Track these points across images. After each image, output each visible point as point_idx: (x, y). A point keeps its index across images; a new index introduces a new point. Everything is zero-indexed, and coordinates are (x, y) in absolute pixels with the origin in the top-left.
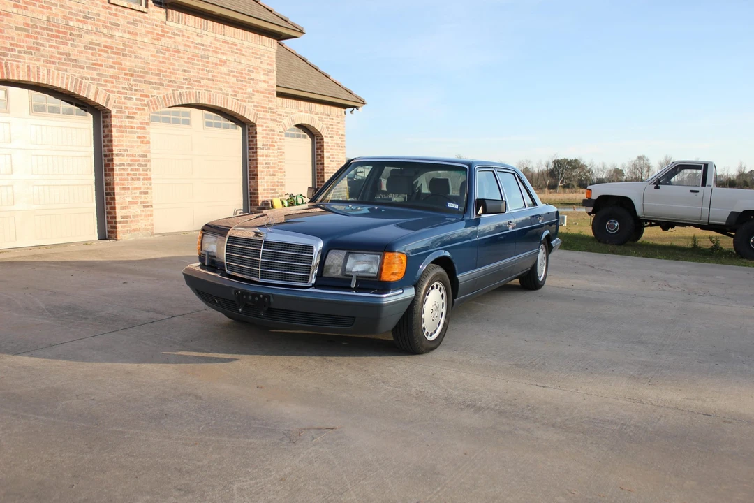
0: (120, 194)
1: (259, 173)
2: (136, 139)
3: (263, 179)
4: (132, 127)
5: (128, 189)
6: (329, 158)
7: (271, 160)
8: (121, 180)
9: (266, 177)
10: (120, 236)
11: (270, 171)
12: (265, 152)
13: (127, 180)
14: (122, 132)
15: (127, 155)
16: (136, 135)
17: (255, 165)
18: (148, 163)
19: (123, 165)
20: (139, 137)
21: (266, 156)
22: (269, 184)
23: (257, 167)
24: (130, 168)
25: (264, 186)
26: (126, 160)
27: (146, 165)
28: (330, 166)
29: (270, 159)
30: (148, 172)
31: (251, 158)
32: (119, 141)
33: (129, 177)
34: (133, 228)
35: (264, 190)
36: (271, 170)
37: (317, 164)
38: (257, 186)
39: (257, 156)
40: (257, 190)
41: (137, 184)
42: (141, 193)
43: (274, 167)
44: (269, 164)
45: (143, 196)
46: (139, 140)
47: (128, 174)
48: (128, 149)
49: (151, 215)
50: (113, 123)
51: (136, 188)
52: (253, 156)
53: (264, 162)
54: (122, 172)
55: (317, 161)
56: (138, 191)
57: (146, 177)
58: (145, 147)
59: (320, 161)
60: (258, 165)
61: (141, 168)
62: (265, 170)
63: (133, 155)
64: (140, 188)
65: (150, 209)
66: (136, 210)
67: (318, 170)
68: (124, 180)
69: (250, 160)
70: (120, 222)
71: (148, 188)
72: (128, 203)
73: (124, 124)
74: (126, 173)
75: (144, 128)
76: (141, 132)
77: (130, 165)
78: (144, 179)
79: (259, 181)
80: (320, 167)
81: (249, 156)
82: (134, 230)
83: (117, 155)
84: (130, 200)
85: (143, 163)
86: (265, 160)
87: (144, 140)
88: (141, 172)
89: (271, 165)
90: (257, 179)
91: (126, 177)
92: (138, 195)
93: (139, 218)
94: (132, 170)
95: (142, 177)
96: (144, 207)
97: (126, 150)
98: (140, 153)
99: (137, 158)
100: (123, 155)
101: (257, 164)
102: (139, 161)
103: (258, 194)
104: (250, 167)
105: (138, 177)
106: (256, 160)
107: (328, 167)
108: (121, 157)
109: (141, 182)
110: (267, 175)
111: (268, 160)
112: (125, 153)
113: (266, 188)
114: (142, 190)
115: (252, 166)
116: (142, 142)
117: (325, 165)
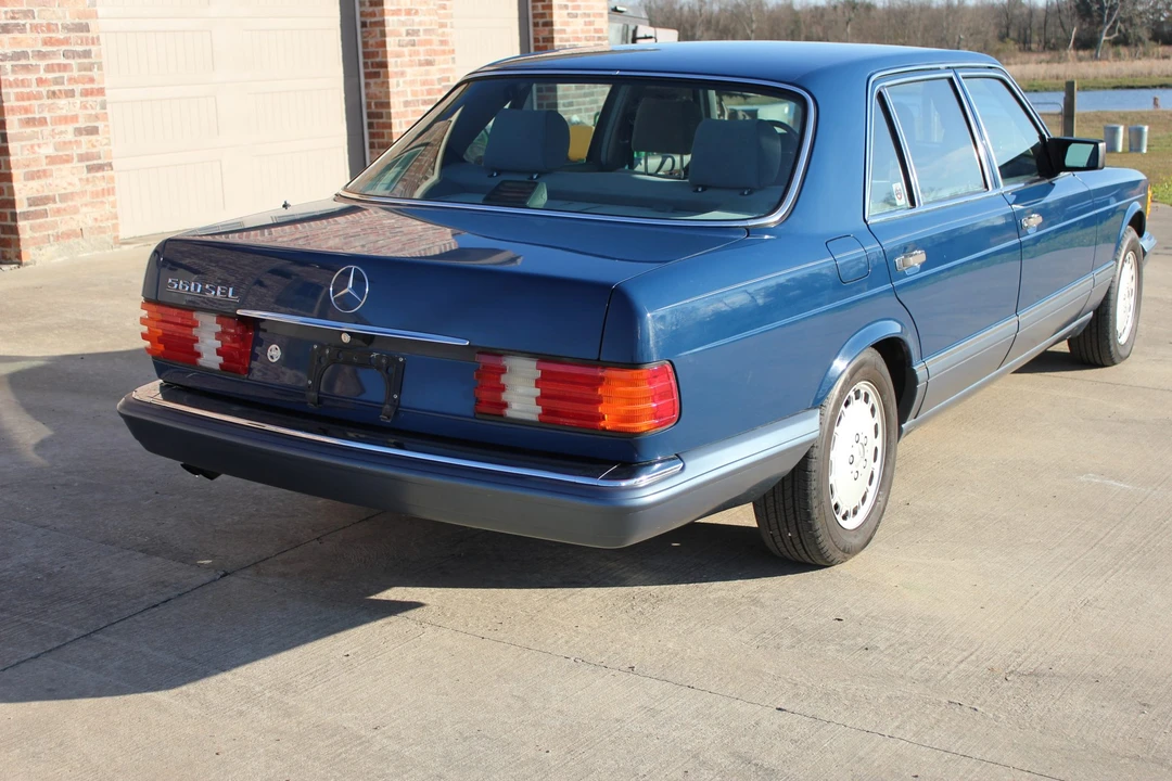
0: (20, 138)
1: (391, 60)
3: (403, 74)
5: (43, 122)
6: (566, 7)
7: (420, 23)
8: (20, 97)
9: (408, 70)
10: (28, 252)
11: (418, 53)
13: (38, 96)
15: (35, 28)
17: (379, 39)
18: (94, 49)
19: (24, 55)
22: (418, 88)
23: (383, 44)
24: (43, 64)
25: (404, 93)
27: (87, 54)
28: (568, 29)
29: (417, 19)
30: (95, 73)
31: (368, 20)
33: (44, 90)
34: (63, 228)
35: (407, 104)
37: (536, 25)
38: (388, 94)
39: (382, 13)
40: (388, 105)
41: (64, 106)
42: (79, 131)
43: (429, 42)
44: (416, 32)
45: (84, 139)
47: (40, 81)
48: (36, 10)
49: (110, 191)
51: (65, 120)
52: (373, 14)
53: (403, 30)
54: (20, 77)
55: (535, 16)
56: (70, 128)
57: (88, 86)
59: (543, 15)
60: (388, 39)
61: (73, 62)
62: (406, 50)
63: (50, 27)
64: (74, 118)
65: (107, 173)
66: (67, 178)
67: (536, 40)
68: (29, 97)
69: (364, 25)
70: (27, 216)
71: (97, 117)
72: (44, 161)
74: (33, 77)
77: (41, 55)
78: (86, 93)
79: (392, 81)
80: (544, 33)
81: (362, 14)
82: (68, 235)
84: (50, 151)
85: (80, 48)
86: (403, 23)
88: (75, 74)
89: (422, 37)
90: (387, 75)
91: (34, 89)
92: (70, 137)
93: (78, 202)
94: (49, 68)
95: (78, 88)
96: (90, 169)
97: (29, 14)
98: (69, 21)
99: (61, 35)
100: (22, 29)
101: (383, 34)
102: (66, 41)
103: (389, 116)
104: (365, 44)
106: (382, 24)
107: (563, 31)
108: (16, 35)
109: (78, 100)
110: (411, 64)
111: (413, 23)
112: (28, 22)
113: (410, 98)
114: (82, 124)
115: (371, 41)
117: (556, 27)
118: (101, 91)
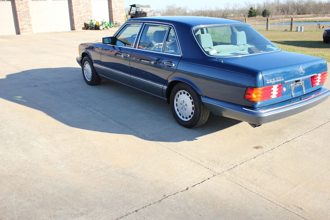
0: (20, 22)
2: (24, 7)
4: (22, 3)
5: (23, 20)
8: (20, 18)
12: (76, 7)
13: (22, 18)
14: (19, 5)
15: (22, 11)
16: (24, 5)
18: (29, 13)
20: (25, 6)
21: (77, 8)
24: (23, 15)
26: (21, 13)
27: (28, 14)
30: (29, 16)
32: (18, 7)
33: (23, 17)
34: (25, 31)
36: (79, 12)
41: (26, 19)
42: (27, 22)
45: (28, 22)
46: (25, 7)
49: (32, 28)
50: (16, 3)
51: (26, 20)
53: (76, 10)
56: (26, 21)
58: (28, 8)
61: (27, 15)
63: (23, 11)
64: (27, 20)
65: (31, 26)
66: (26, 26)
70: (21, 30)
73: (19, 3)
74: (22, 16)
75: (27, 3)
76: (25, 5)
77: (22, 14)
78: (28, 18)
82: (26, 32)
83: (18, 11)
84: (24, 23)
85: (27, 13)
87: (26, 6)
88: (27, 16)
91: (22, 17)
92: (26, 22)
93: (27, 29)
95: (27, 17)
98: (26, 10)
99: (25, 12)
105: (26, 17)
109: (27, 18)
112: (21, 11)
114: (28, 21)
116: (26, 7)
118: (30, 18)
